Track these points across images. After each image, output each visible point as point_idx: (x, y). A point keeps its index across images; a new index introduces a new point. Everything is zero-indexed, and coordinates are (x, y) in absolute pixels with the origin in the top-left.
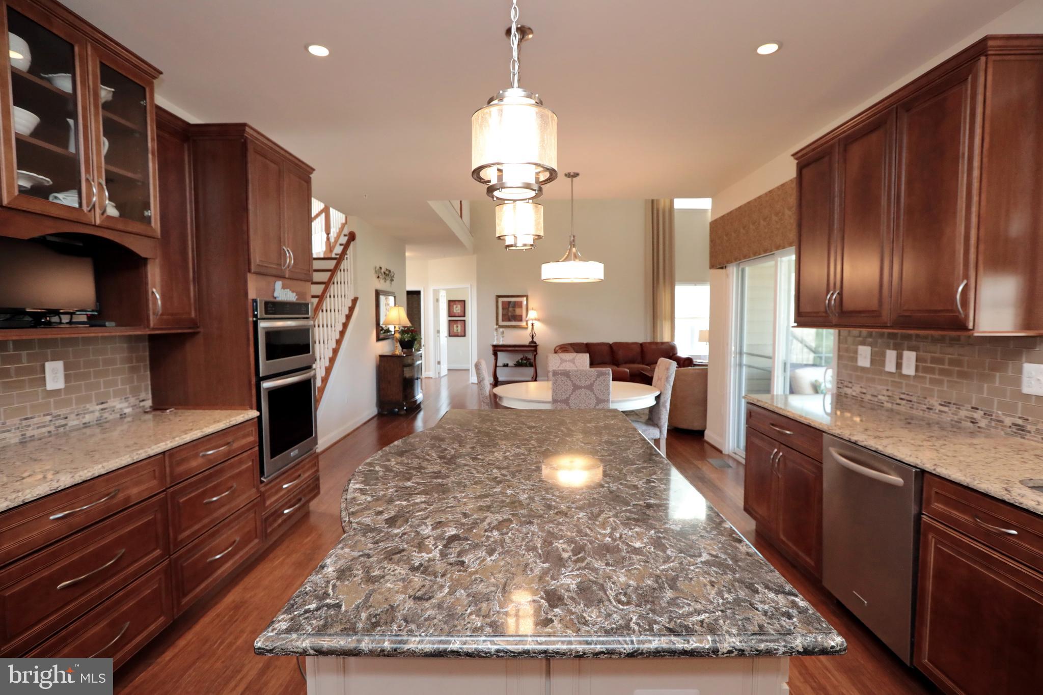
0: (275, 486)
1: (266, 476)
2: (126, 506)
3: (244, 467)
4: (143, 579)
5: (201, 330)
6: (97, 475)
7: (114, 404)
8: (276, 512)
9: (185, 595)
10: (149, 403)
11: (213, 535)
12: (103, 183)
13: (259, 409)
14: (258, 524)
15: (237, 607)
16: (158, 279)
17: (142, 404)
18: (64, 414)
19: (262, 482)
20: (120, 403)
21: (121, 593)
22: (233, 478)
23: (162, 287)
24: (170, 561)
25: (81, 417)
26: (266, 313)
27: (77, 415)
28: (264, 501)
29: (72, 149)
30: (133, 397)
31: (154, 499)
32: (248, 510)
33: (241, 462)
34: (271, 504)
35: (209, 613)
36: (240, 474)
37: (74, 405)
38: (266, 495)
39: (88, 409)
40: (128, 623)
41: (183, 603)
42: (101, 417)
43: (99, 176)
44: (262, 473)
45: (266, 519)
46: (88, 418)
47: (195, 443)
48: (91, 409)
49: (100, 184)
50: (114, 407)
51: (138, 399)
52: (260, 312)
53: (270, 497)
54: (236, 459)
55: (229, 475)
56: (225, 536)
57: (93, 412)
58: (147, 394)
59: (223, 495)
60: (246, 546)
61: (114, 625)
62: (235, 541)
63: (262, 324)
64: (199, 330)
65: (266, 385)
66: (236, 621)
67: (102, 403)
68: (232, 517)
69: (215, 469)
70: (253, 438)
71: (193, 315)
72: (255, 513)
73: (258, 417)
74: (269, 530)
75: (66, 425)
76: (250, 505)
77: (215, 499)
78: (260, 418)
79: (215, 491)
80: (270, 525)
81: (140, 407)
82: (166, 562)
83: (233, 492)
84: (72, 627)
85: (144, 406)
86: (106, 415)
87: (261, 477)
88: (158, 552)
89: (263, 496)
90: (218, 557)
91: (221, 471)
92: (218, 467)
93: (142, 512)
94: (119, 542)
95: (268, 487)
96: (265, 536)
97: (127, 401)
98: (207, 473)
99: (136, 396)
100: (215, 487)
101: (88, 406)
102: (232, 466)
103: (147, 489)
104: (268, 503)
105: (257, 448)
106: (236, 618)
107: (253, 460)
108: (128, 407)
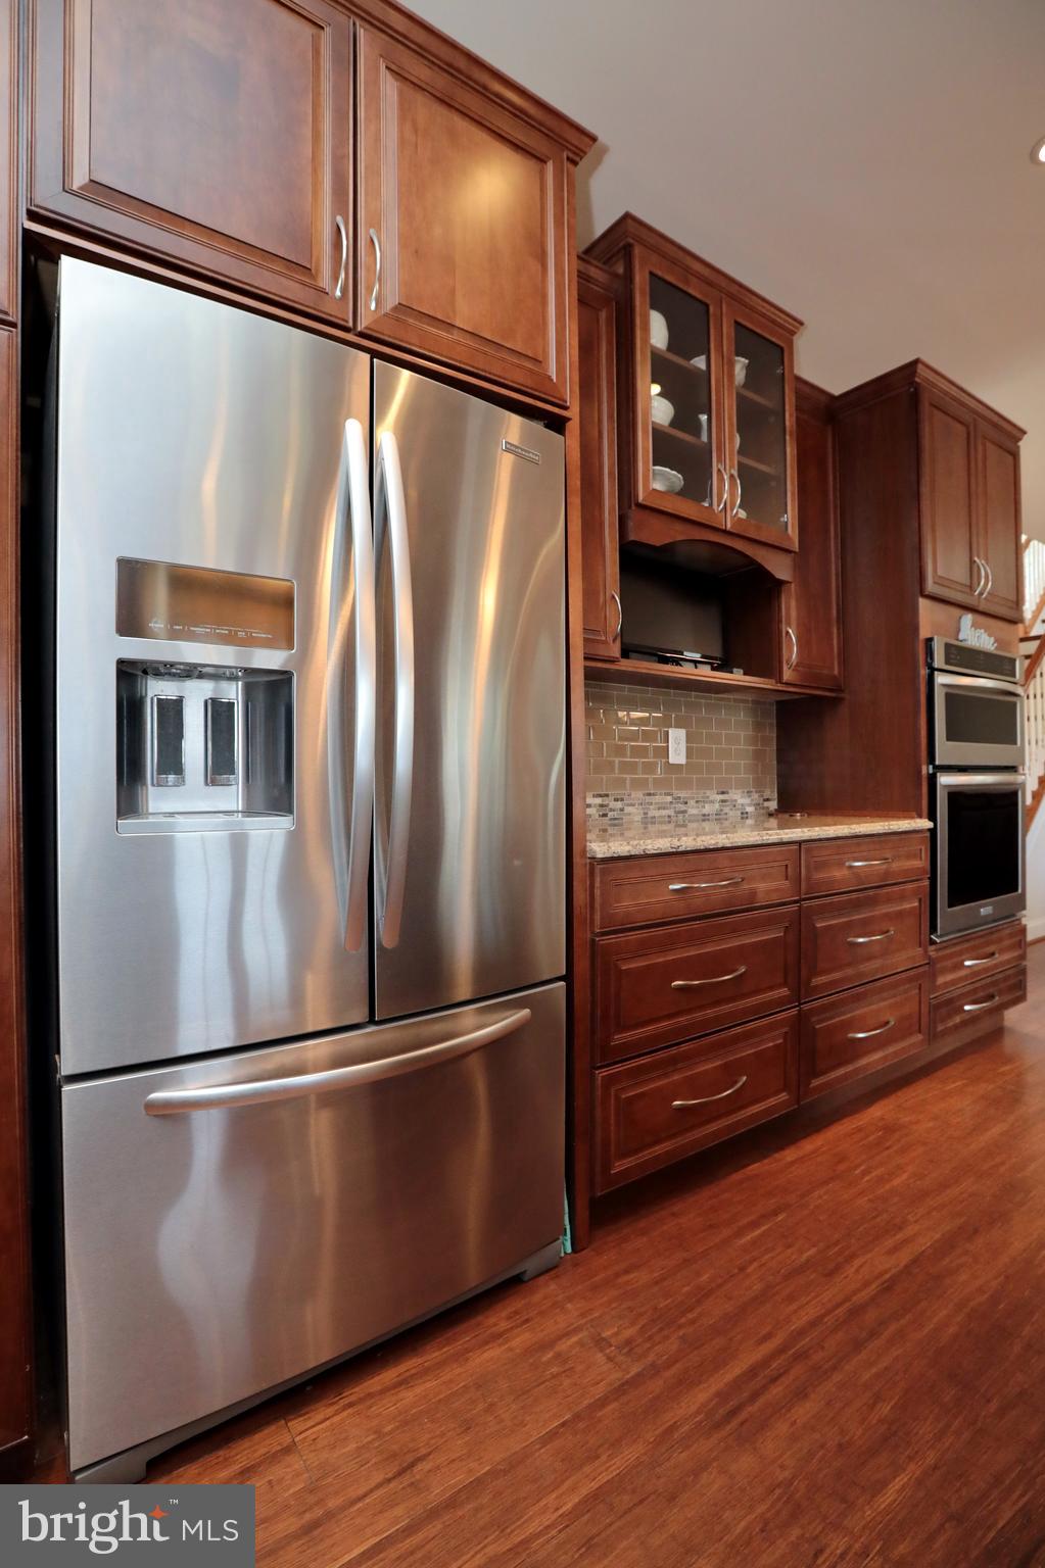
0: (951, 956)
1: (939, 933)
2: (749, 905)
3: (907, 906)
4: (765, 1021)
5: (846, 695)
6: (720, 846)
7: (735, 797)
8: (950, 1001)
9: (816, 1075)
10: (773, 805)
11: (858, 998)
12: (735, 473)
13: (932, 817)
14: (924, 1010)
15: (889, 1129)
16: (794, 614)
17: (766, 804)
18: (684, 798)
19: (933, 942)
20: (742, 797)
21: (738, 1030)
22: (888, 916)
23: (798, 625)
24: (799, 1011)
25: (701, 805)
26: (947, 662)
27: (697, 802)
28: (933, 976)
29: (704, 438)
30: (756, 792)
31: (783, 909)
32: (910, 980)
33: (902, 897)
34: (946, 984)
35: (845, 1120)
36: (900, 914)
37: (695, 787)
38: (938, 966)
39: (708, 797)
40: (745, 1078)
41: (811, 1086)
42: (721, 810)
43: (731, 467)
44: (933, 928)
45: (938, 1007)
46: (708, 809)
47: (839, 842)
48: (711, 798)
49: (732, 476)
50: (736, 801)
51: (762, 796)
52: (939, 661)
53: (944, 971)
54: (896, 888)
55: (884, 911)
56: (874, 1007)
57: (712, 802)
58: (772, 792)
59: (874, 938)
60: (903, 1038)
61: (729, 1072)
62: (887, 1023)
63: (941, 679)
64: (842, 695)
65: (945, 780)
66: (887, 1148)
67: (723, 793)
68: (885, 981)
69: (867, 893)
70: (923, 863)
71: (836, 672)
72: (920, 989)
73: (929, 830)
74: (940, 1028)
75: (684, 812)
76: (912, 973)
77: (861, 940)
78: (933, 832)
79: (865, 928)
80: (943, 1021)
81: (763, 808)
82: (794, 1012)
83: (890, 940)
84: (684, 1047)
85: (768, 808)
86: (726, 810)
87: (931, 934)
88: (784, 991)
89: (931, 968)
90: (861, 1035)
91: (873, 902)
92: (871, 893)
93: (770, 922)
94: (741, 953)
95: (940, 954)
96: (933, 1037)
97: (750, 796)
98: (854, 896)
99: (760, 792)
100: (865, 922)
101: (708, 793)
102: (889, 900)
103: (777, 890)
104: (941, 980)
105: (927, 883)
106: (888, 1144)
107: (920, 900)
108: (749, 805)
